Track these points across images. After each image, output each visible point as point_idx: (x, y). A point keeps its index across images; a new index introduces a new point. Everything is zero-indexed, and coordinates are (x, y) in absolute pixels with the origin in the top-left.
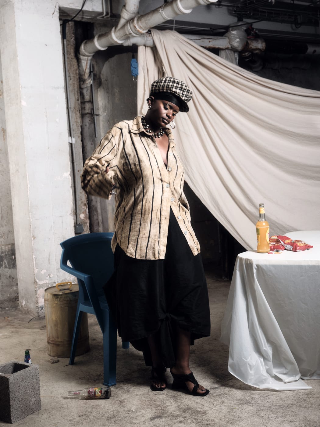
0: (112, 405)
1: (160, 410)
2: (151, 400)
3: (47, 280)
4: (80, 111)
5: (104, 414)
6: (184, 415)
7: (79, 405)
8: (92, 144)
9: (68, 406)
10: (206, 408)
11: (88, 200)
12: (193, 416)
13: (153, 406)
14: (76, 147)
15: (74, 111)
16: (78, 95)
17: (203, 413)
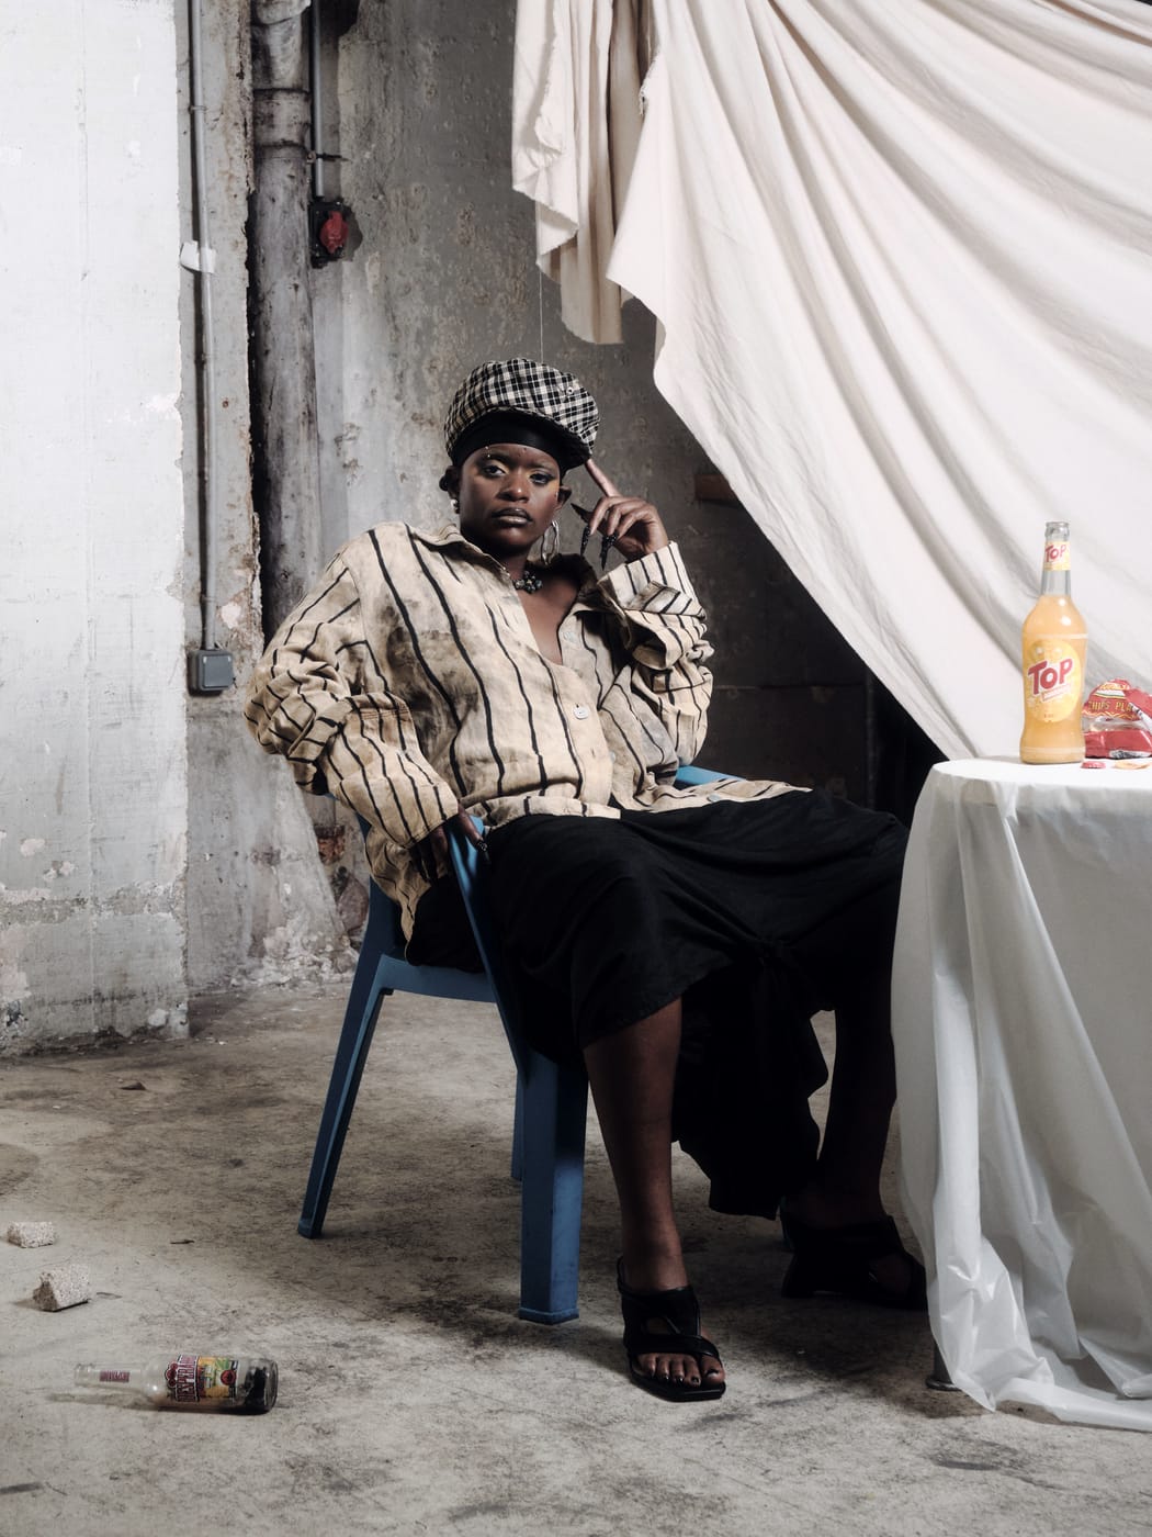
0: (274, 1441)
1: (504, 1479)
2: (466, 1433)
3: (46, 885)
4: (245, 125)
5: (232, 1478)
6: (617, 1507)
7: (122, 1429)
8: (296, 287)
9: (66, 1429)
10: (725, 1487)
11: (261, 543)
12: (660, 1514)
13: (471, 1457)
14: (220, 295)
15: (220, 125)
16: (240, 52)
17: (708, 1507)
